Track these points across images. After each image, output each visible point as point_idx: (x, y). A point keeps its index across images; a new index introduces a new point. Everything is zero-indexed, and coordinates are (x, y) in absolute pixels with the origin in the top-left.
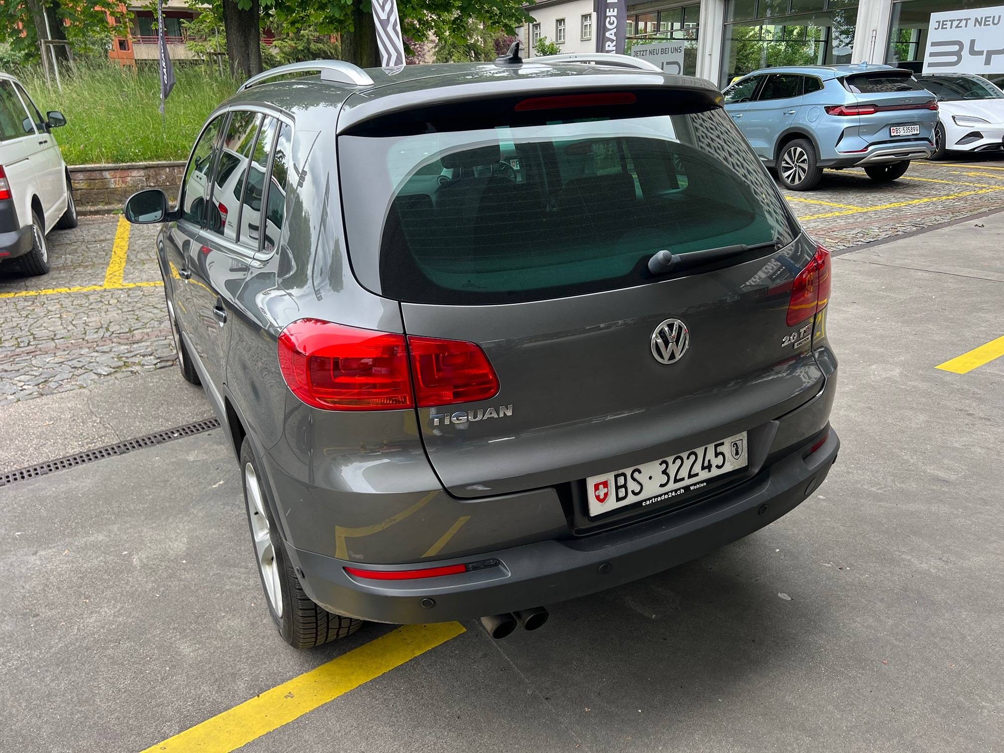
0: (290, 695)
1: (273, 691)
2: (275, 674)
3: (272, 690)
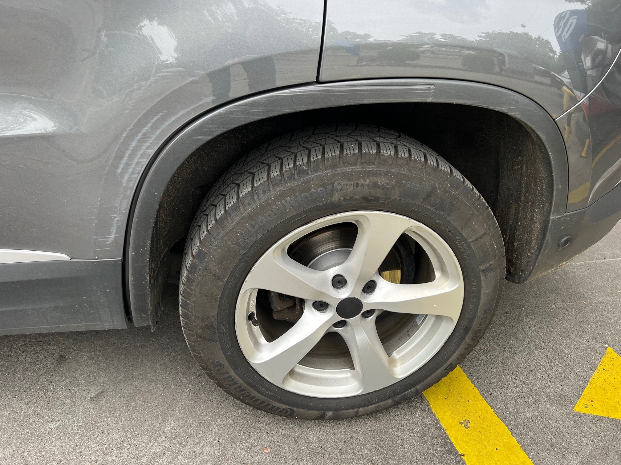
0: (465, 423)
1: (456, 439)
2: (423, 436)
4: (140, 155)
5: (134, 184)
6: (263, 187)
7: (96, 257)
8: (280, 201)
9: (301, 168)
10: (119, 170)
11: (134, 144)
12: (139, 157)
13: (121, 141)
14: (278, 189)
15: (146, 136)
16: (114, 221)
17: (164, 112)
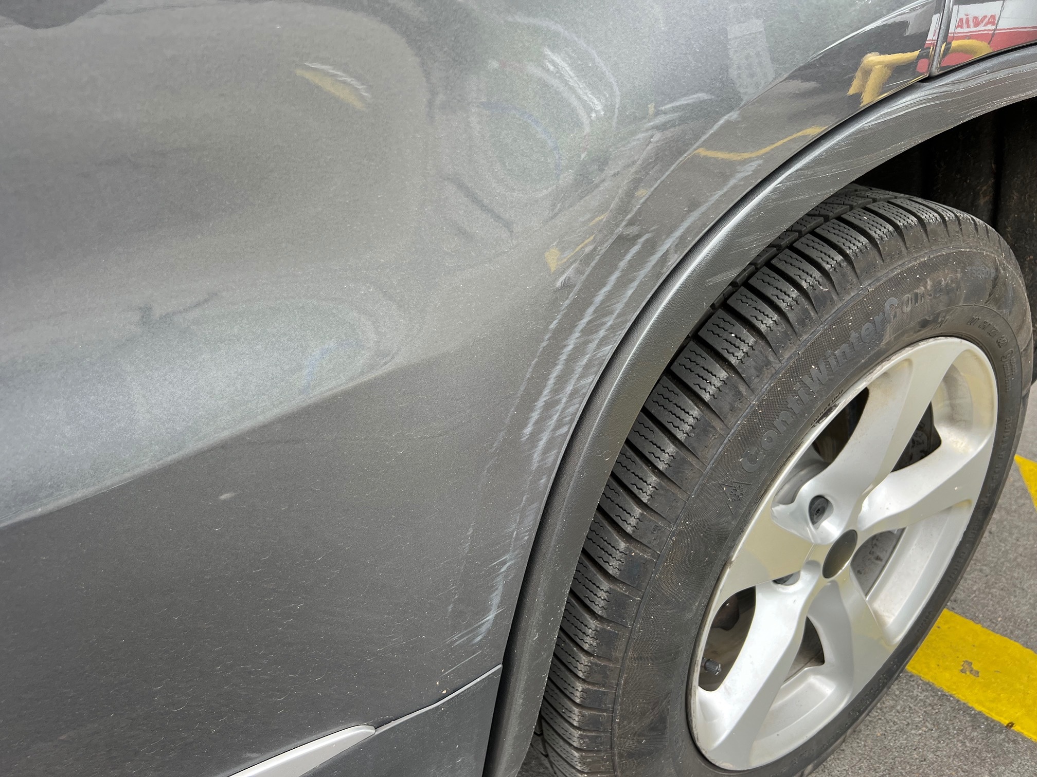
0: (968, 668)
1: (980, 702)
2: (936, 724)
3: (978, 708)
4: (581, 369)
5: (559, 453)
6: (754, 360)
7: (444, 692)
8: (801, 381)
9: (816, 292)
10: (528, 430)
11: (571, 344)
12: (577, 375)
13: (544, 344)
14: (786, 356)
15: (603, 311)
16: (498, 575)
17: (652, 231)
